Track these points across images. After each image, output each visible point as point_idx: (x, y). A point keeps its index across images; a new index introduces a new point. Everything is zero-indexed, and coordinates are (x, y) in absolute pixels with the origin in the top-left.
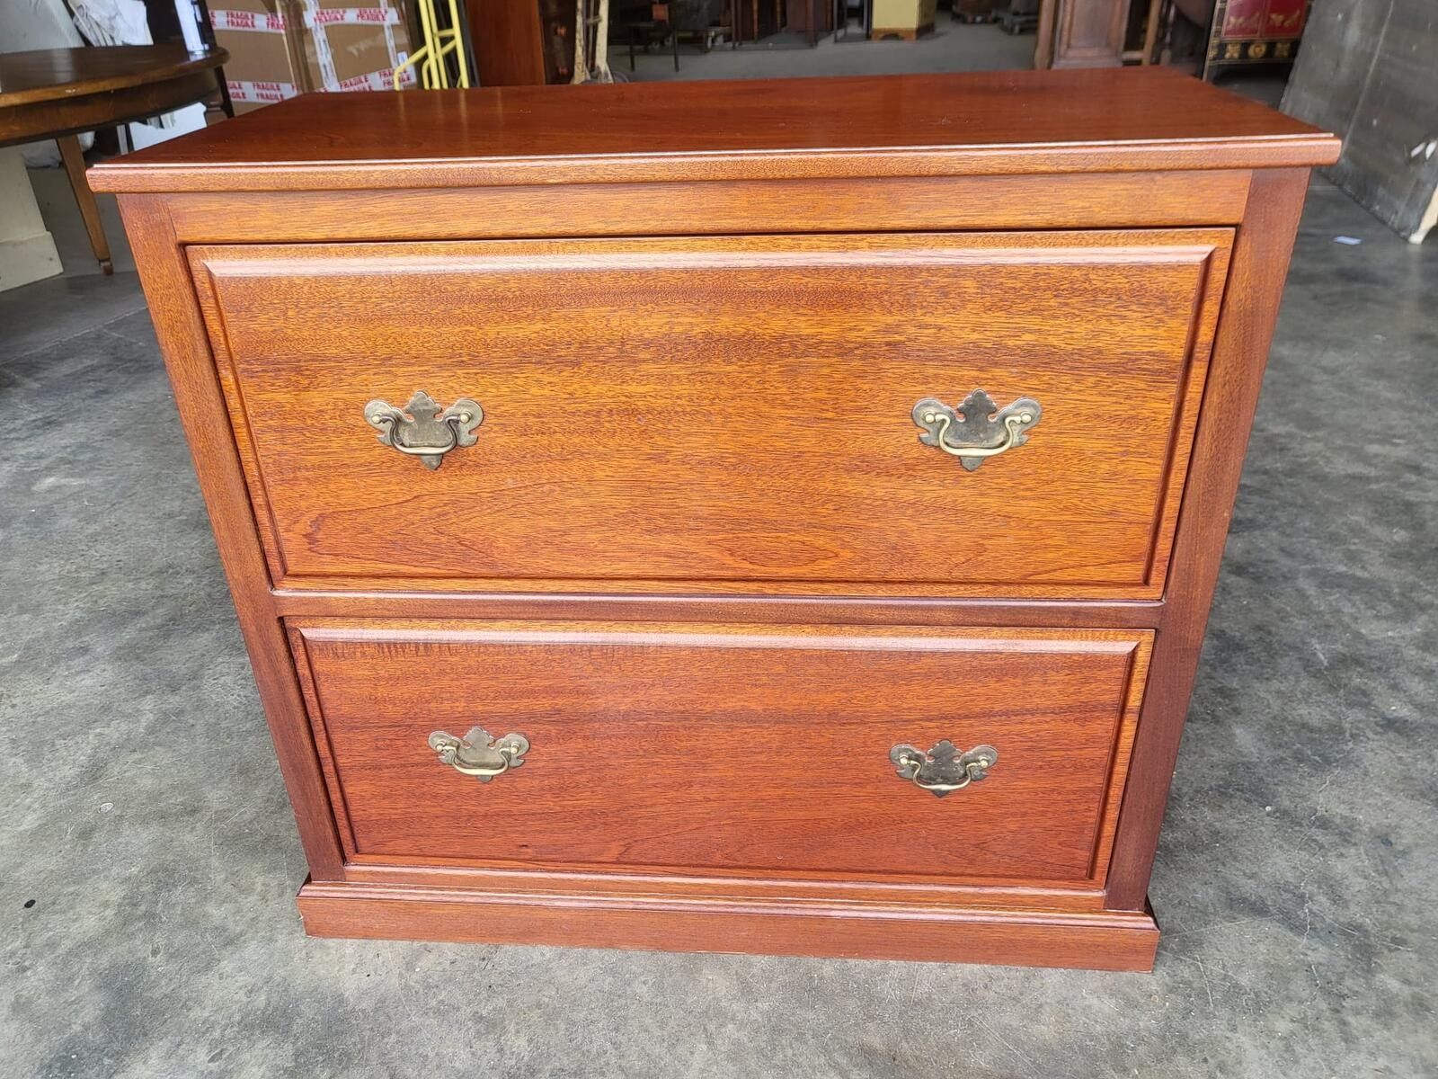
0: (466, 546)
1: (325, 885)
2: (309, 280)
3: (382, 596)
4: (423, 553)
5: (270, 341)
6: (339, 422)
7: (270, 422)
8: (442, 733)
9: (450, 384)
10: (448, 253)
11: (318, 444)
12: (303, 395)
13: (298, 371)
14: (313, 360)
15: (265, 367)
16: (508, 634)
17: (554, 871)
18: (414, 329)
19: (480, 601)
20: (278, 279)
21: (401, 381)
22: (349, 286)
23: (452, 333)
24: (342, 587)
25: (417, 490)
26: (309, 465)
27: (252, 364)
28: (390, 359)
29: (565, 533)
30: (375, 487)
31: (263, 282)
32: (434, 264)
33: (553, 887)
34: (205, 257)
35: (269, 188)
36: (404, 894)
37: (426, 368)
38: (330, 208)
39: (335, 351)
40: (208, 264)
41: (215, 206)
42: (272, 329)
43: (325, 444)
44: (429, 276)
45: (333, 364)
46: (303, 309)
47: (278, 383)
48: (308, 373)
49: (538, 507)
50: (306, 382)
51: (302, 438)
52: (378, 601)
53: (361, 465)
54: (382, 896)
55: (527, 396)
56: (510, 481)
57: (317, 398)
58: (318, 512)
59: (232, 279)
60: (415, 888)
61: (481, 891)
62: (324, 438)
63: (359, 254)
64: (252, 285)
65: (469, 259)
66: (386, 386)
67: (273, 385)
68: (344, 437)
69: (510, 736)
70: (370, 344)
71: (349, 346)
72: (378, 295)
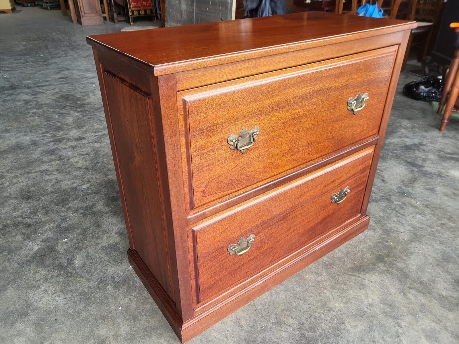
0: (248, 177)
1: (189, 322)
2: (218, 96)
3: (222, 204)
4: (236, 184)
5: (203, 122)
6: (219, 146)
7: (198, 153)
8: (232, 244)
9: (252, 123)
10: (256, 79)
11: (211, 156)
12: (210, 139)
13: (209, 131)
14: (215, 126)
15: (199, 133)
16: (253, 202)
17: (253, 276)
18: (245, 107)
19: (249, 194)
20: (209, 98)
21: (240, 126)
22: (230, 96)
23: (255, 106)
24: (208, 207)
25: (238, 162)
26: (207, 165)
27: (195, 132)
28: (237, 119)
29: (274, 163)
30: (226, 165)
31: (203, 100)
32: (253, 83)
33: (253, 281)
34: (183, 95)
35: (216, 65)
36: (214, 309)
37: (247, 119)
38: (228, 69)
39: (222, 120)
40: (184, 98)
41: (193, 75)
42: (203, 117)
43: (213, 156)
44: (252, 88)
45: (221, 125)
46: (214, 107)
47: (203, 137)
48: (213, 130)
49: (268, 156)
50: (212, 134)
51: (207, 155)
52: (220, 206)
53: (223, 160)
54: (208, 314)
55: (271, 121)
56: (263, 150)
57: (214, 139)
58: (208, 181)
59: (193, 101)
60: (216, 305)
61: (235, 294)
62: (214, 153)
63: (232, 84)
64: (200, 102)
65: (261, 80)
66: (235, 129)
67: (201, 138)
68: (220, 151)
69: (251, 236)
70: (232, 115)
71: (226, 118)
72: (237, 98)
